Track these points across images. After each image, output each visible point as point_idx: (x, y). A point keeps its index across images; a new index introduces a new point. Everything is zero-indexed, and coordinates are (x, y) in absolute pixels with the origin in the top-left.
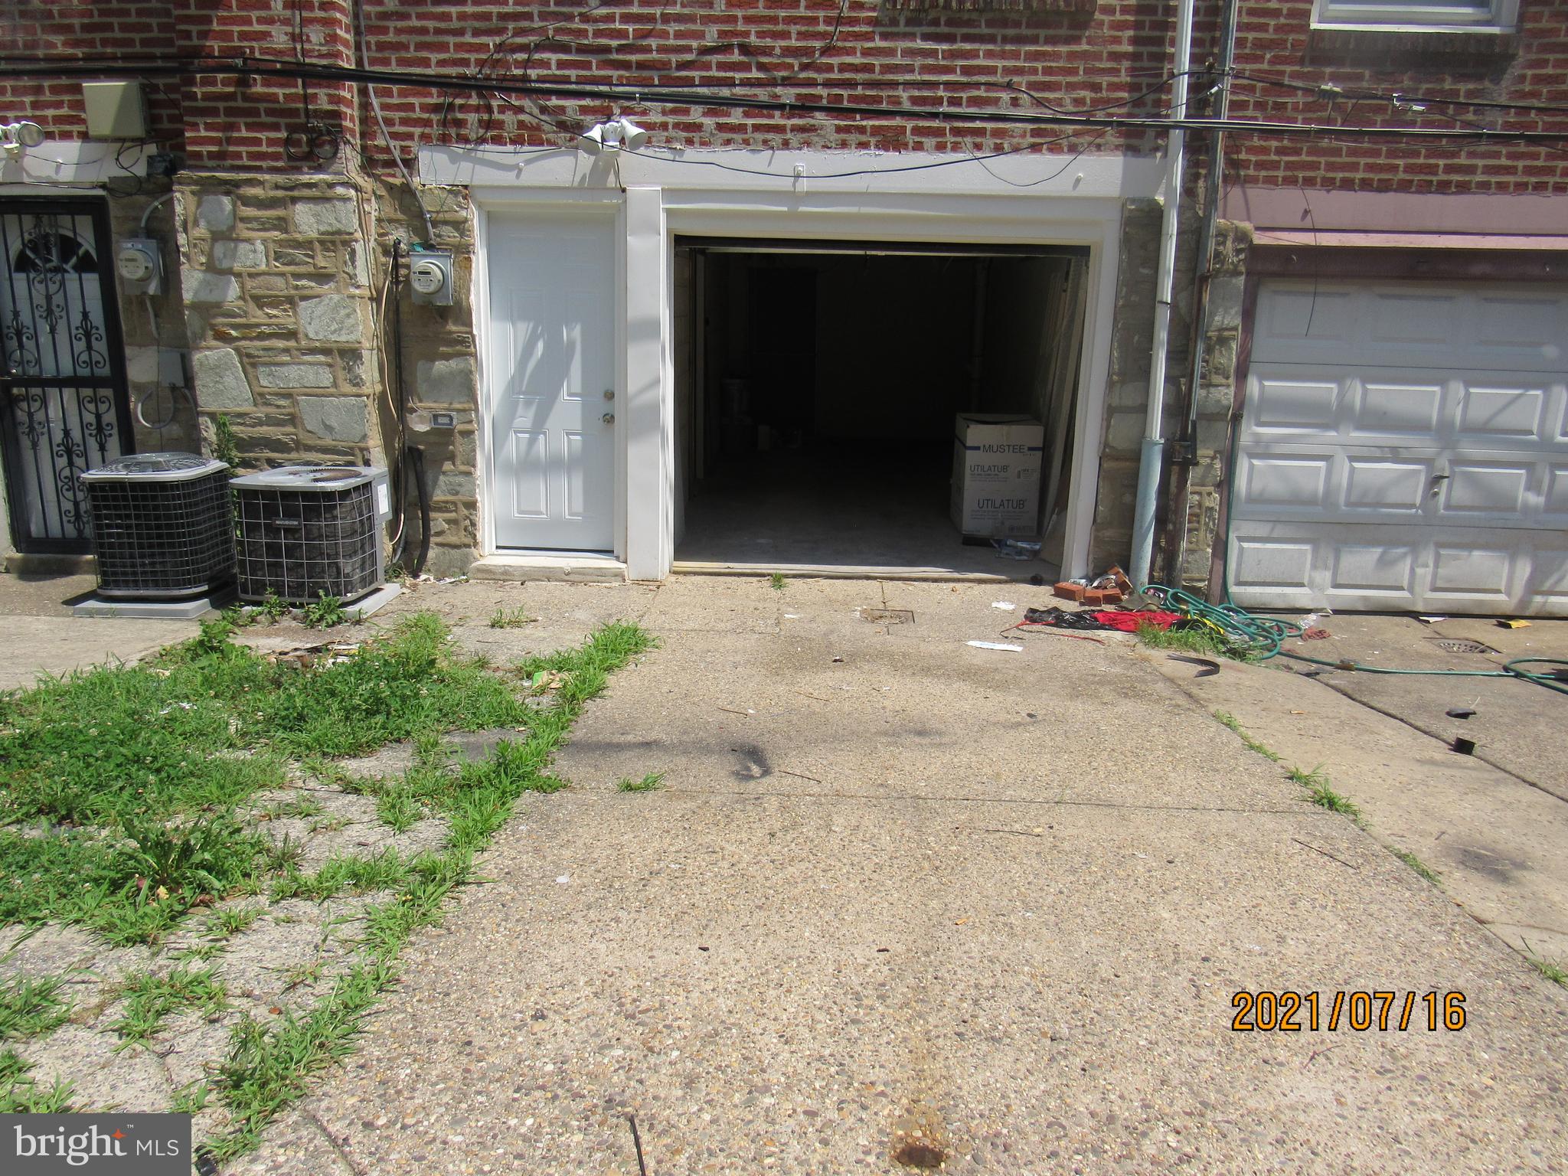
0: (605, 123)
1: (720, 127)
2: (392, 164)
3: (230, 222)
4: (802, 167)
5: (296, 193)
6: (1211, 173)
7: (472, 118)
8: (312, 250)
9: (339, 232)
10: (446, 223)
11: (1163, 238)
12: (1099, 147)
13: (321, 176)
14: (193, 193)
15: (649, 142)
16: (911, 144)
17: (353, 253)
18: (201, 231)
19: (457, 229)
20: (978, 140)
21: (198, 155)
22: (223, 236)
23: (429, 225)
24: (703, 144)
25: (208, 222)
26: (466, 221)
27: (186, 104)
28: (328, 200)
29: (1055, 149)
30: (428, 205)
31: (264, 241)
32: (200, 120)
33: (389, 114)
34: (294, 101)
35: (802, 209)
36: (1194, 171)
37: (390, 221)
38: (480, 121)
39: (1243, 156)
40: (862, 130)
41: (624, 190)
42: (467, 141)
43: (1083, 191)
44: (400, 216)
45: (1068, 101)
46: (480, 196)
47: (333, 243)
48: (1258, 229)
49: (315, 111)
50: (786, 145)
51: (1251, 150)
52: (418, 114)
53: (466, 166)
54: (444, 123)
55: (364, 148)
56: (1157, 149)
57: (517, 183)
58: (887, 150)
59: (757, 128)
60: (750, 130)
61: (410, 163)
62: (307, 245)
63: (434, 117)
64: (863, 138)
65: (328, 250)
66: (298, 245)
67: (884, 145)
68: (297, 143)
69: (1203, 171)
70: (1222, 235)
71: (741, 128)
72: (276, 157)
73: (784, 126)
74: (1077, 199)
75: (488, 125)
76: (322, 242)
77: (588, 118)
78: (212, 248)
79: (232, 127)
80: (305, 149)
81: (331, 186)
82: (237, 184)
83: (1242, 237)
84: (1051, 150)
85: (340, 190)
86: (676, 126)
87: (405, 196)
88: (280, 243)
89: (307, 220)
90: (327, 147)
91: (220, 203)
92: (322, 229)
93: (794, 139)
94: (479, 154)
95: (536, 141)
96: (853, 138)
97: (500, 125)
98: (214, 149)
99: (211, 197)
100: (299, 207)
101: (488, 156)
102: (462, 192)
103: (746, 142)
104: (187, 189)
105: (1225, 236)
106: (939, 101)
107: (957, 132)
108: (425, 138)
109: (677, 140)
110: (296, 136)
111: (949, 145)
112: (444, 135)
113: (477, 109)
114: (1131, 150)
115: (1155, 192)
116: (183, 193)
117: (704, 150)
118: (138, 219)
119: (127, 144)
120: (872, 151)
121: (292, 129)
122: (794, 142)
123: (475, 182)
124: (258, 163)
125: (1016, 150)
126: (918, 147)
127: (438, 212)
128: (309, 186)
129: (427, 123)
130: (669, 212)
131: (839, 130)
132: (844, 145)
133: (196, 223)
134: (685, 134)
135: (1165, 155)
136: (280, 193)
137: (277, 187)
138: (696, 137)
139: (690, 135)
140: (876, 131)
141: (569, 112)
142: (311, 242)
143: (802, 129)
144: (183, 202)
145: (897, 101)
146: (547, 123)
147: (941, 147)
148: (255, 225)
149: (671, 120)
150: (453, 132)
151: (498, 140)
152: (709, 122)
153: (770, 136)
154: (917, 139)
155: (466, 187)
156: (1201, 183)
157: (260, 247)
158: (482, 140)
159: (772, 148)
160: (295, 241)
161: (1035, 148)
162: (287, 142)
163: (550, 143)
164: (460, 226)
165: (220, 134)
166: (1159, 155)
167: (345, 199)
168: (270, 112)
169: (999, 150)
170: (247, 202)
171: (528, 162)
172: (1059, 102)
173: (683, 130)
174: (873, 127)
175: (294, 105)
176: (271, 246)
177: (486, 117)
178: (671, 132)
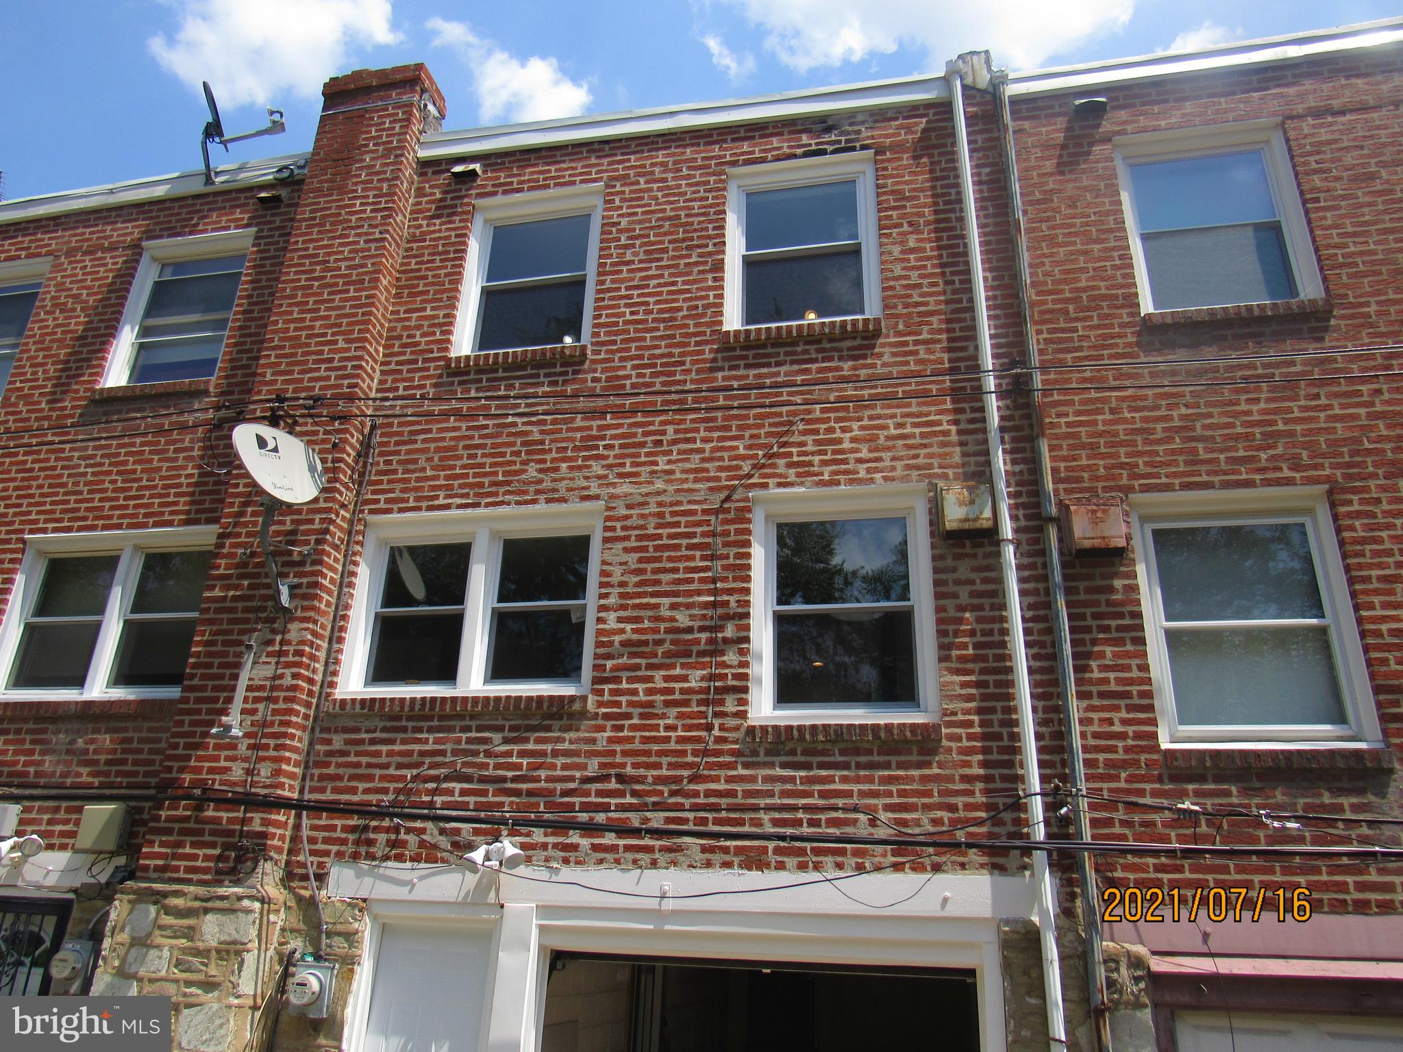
0: (490, 844)
1: (595, 848)
2: (305, 878)
3: (149, 929)
4: (668, 887)
5: (210, 904)
6: (1085, 894)
7: (382, 838)
8: (208, 958)
9: (235, 942)
10: (339, 934)
11: (1044, 963)
12: (963, 866)
13: (236, 890)
14: (129, 901)
15: (528, 860)
16: (773, 864)
17: (241, 964)
18: (124, 937)
19: (347, 941)
20: (839, 859)
21: (146, 868)
22: (141, 942)
23: (324, 936)
24: (578, 863)
25: (132, 929)
26: (357, 932)
27: (151, 824)
28: (233, 911)
29: (918, 868)
30: (326, 916)
31: (172, 947)
32: (157, 839)
33: (314, 834)
34: (233, 824)
35: (668, 927)
36: (1068, 889)
37: (292, 931)
38: (388, 840)
39: (1119, 874)
40: (726, 850)
41: (502, 906)
42: (374, 858)
43: (951, 911)
44: (302, 926)
45: (926, 821)
46: (376, 909)
47: (228, 952)
48: (1154, 953)
49: (248, 832)
50: (654, 864)
51: (1125, 868)
52: (338, 834)
53: (368, 880)
54: (357, 843)
55: (288, 863)
56: (1024, 867)
57: (410, 897)
58: (750, 869)
59: (628, 848)
60: (621, 849)
61: (321, 878)
62: (204, 953)
63: (351, 837)
64: (727, 858)
65: (222, 959)
66: (198, 953)
67: (748, 865)
68: (226, 859)
69: (1078, 890)
70: (1112, 961)
71: (613, 849)
72: (205, 871)
73: (653, 846)
74: (946, 919)
75: (393, 844)
76: (218, 951)
77: (479, 839)
78: (126, 954)
79: (181, 844)
80: (231, 864)
81: (240, 898)
82: (165, 895)
83: (1137, 962)
84: (914, 869)
85: (246, 903)
86: (555, 846)
87: (309, 907)
88: (184, 950)
89: (212, 929)
90: (249, 864)
91: (147, 911)
92: (222, 938)
93: (662, 858)
94: (381, 871)
95: (431, 859)
96: (717, 858)
97: (404, 844)
98: (160, 862)
99: (143, 906)
100: (209, 917)
101: (388, 872)
102: (361, 905)
103: (617, 861)
104: (126, 897)
105: (1117, 962)
106: (798, 823)
107: (817, 852)
108: (340, 855)
109: (556, 860)
110: (227, 853)
111: (811, 865)
112: (356, 852)
113: (387, 830)
114: (998, 868)
115: (1031, 912)
116: (121, 901)
117: (579, 869)
118: (88, 922)
119: (102, 856)
120: (736, 870)
121: (226, 847)
122: (661, 862)
123: (373, 896)
124: (190, 876)
125: (878, 868)
126: (781, 866)
127: (334, 924)
128: (222, 898)
129: (344, 842)
130: (542, 928)
131: (704, 849)
132: (709, 864)
133: (122, 930)
134: (563, 854)
135: (1032, 875)
136: (197, 904)
137: (196, 898)
138: (572, 855)
139: (567, 854)
140: (739, 851)
141: (464, 833)
142: (209, 951)
143: (669, 850)
144: (118, 910)
145: (757, 823)
146: (444, 842)
147: (802, 867)
148: (169, 932)
149: (551, 840)
150: (363, 850)
151: (400, 858)
152: (585, 843)
153: (639, 856)
154: (780, 859)
155: (365, 900)
156: (1078, 902)
157: (166, 953)
158: (386, 858)
159: (641, 867)
160: (197, 949)
161: (897, 867)
162: (219, 858)
163: (443, 861)
164: (351, 937)
165: (169, 851)
166: (1027, 873)
167: (249, 911)
168: (213, 833)
169: (860, 869)
170: (168, 911)
171: (421, 878)
172: (917, 823)
173: (561, 850)
174: (736, 847)
175: (232, 827)
176: (176, 953)
177: (393, 837)
178: (551, 852)
